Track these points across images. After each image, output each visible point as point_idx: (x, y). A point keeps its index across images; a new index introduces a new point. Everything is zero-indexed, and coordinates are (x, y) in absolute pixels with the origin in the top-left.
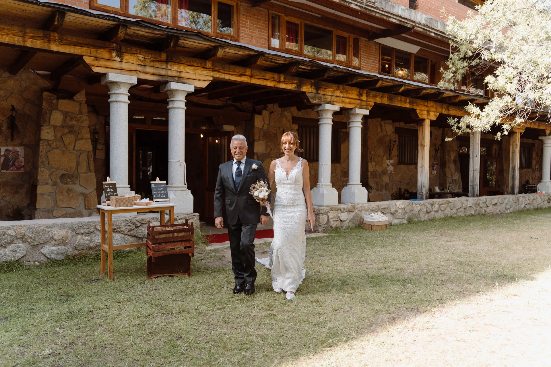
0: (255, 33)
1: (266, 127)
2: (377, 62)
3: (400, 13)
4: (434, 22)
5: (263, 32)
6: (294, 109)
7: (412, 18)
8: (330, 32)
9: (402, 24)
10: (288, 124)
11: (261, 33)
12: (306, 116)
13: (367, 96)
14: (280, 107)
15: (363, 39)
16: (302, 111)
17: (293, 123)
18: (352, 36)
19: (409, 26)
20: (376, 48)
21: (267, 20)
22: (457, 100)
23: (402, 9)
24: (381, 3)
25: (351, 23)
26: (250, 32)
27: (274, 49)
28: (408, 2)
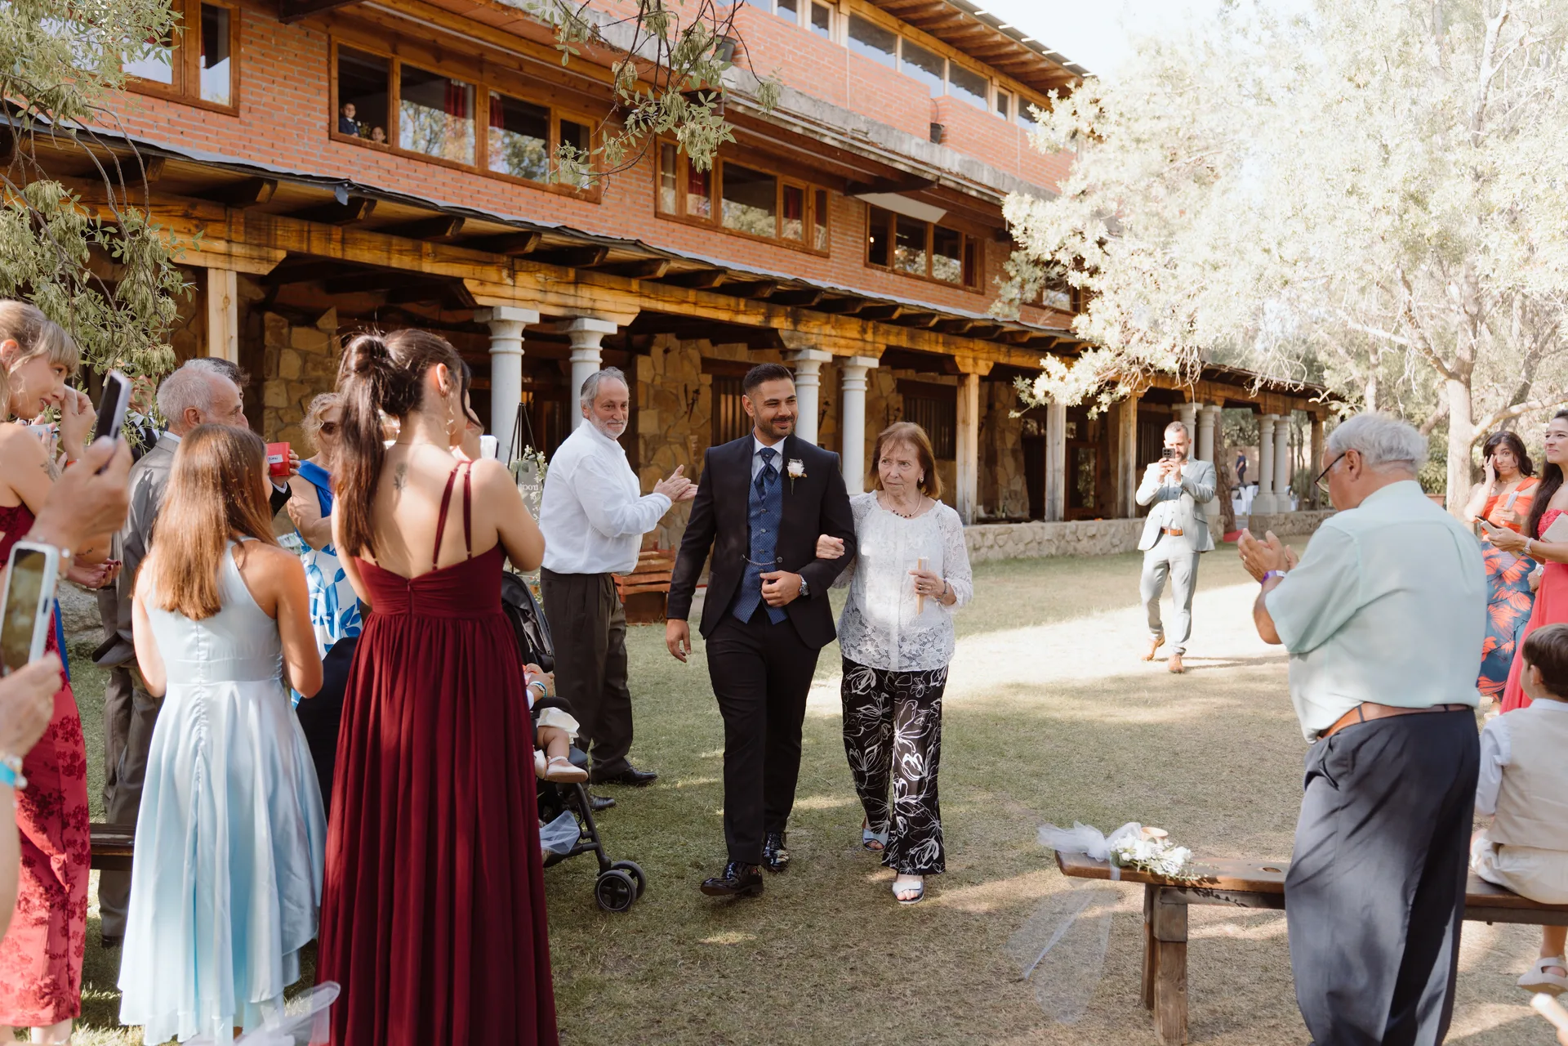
0: (631, 184)
1: (658, 380)
2: (862, 241)
3: (914, 152)
4: (976, 167)
5: (644, 181)
6: (705, 343)
7: (937, 164)
8: (772, 178)
9: (917, 173)
10: (694, 373)
11: (642, 184)
12: (727, 357)
13: (874, 333)
14: (678, 337)
15: (835, 192)
16: (721, 346)
17: (704, 371)
18: (814, 187)
19: (929, 177)
20: (859, 213)
21: (652, 155)
22: (1026, 339)
23: (918, 144)
24: (878, 133)
25: (816, 164)
26: (621, 181)
27: (666, 217)
28: (927, 129)
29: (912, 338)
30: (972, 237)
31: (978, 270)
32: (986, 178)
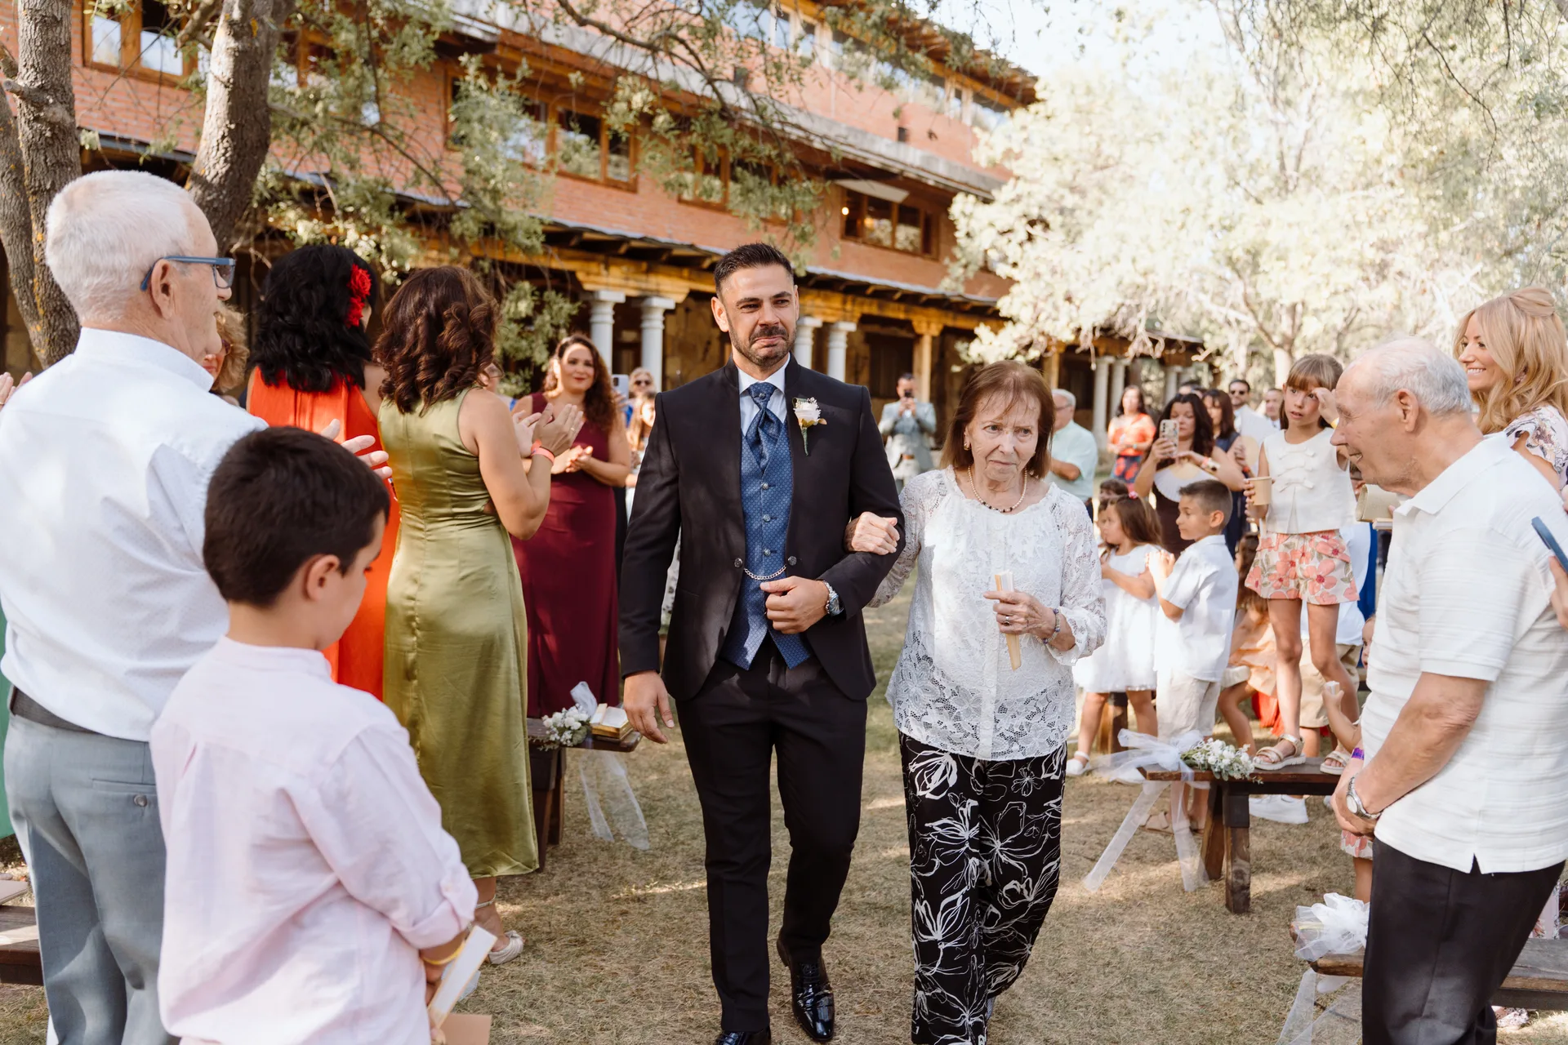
1: (681, 334)
3: (883, 151)
4: (933, 161)
7: (903, 160)
9: (886, 167)
13: (853, 302)
19: (895, 170)
20: (838, 192)
22: (968, 307)
23: (887, 144)
24: (855, 136)
27: (687, 203)
28: (894, 132)
29: (880, 307)
30: (929, 212)
31: (934, 241)
32: (941, 168)
